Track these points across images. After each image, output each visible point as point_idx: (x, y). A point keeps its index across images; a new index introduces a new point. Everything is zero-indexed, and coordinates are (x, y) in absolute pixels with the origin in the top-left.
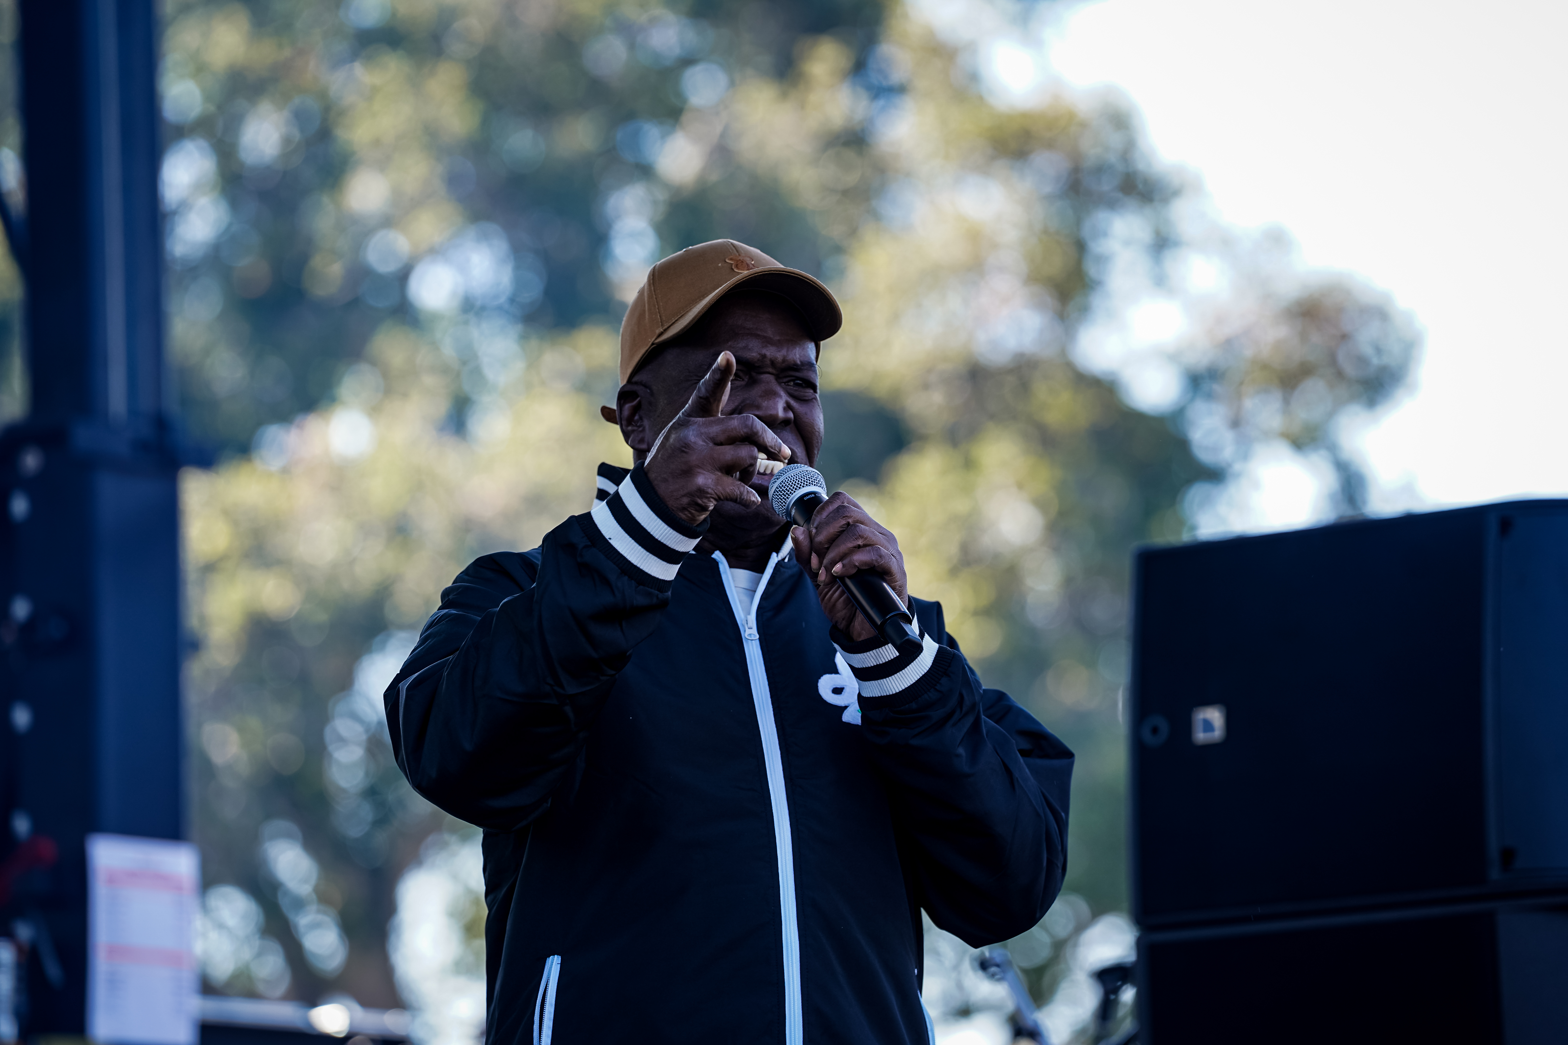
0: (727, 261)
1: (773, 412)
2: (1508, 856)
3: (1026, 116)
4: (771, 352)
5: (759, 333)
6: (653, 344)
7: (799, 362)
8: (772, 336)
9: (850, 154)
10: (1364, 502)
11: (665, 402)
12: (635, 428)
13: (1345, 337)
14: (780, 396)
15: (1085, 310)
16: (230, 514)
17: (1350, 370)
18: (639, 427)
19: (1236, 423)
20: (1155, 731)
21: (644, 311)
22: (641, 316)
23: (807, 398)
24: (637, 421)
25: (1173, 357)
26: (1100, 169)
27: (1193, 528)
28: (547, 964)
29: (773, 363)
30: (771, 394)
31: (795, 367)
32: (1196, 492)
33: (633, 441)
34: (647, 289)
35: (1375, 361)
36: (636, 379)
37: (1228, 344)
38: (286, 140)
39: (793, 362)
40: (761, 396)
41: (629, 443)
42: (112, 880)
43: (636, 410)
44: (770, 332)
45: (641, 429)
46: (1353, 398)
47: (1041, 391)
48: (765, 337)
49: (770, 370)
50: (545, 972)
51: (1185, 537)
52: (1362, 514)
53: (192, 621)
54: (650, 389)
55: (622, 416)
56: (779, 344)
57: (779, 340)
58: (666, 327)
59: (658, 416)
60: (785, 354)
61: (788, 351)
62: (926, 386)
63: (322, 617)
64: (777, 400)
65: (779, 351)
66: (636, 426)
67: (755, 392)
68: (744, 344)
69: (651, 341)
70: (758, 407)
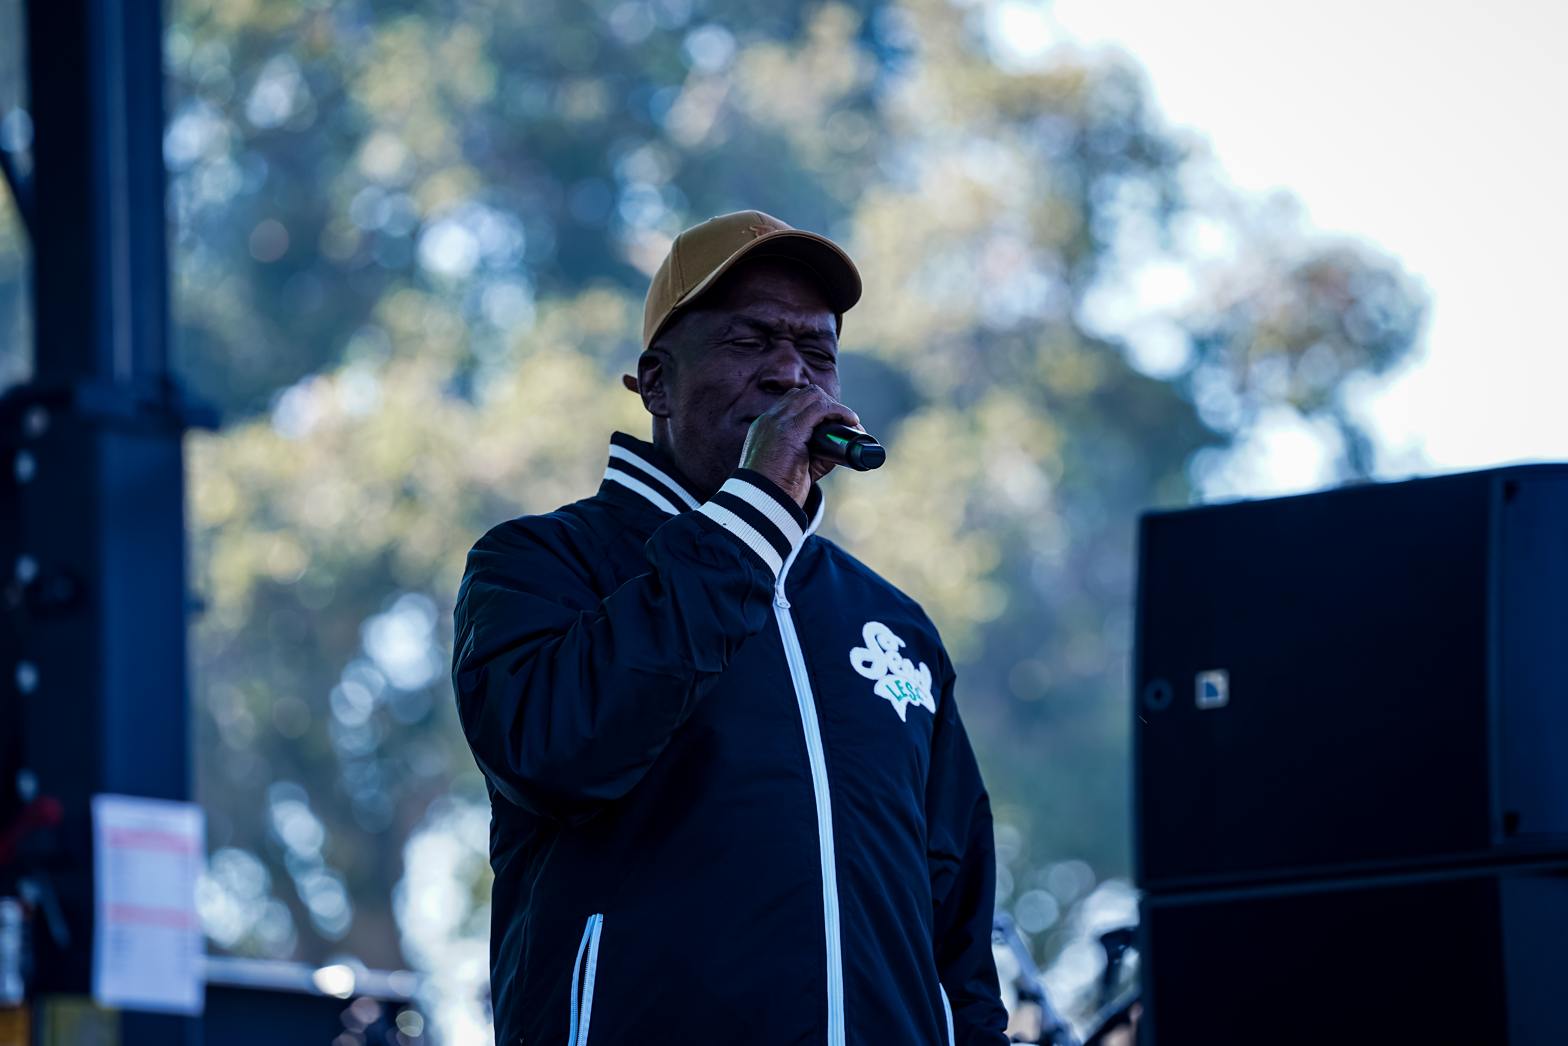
0: (750, 227)
1: (789, 378)
2: (1511, 821)
3: (1033, 79)
4: (789, 318)
5: (779, 298)
6: (674, 308)
7: (817, 329)
8: (791, 302)
9: (857, 118)
10: (1371, 467)
11: (684, 367)
12: (655, 394)
13: (1352, 302)
14: (797, 362)
15: (1091, 274)
16: (236, 477)
17: (1357, 335)
18: (659, 393)
19: (1242, 388)
20: (1158, 695)
21: (668, 277)
22: (665, 282)
23: (824, 368)
24: (657, 388)
25: (1179, 323)
26: (1107, 133)
27: (1200, 493)
28: (588, 923)
29: (791, 328)
30: (788, 360)
31: (813, 334)
32: (1203, 458)
33: (653, 406)
34: (672, 257)
35: (1383, 326)
36: (658, 344)
37: (1235, 309)
38: (296, 102)
39: (811, 329)
40: (778, 362)
41: (649, 408)
42: (118, 840)
43: (656, 376)
44: (789, 299)
45: (661, 395)
46: (1359, 364)
47: (1046, 354)
48: (784, 303)
49: (789, 336)
50: (586, 931)
51: (1191, 501)
52: (1368, 478)
53: (197, 583)
54: (670, 355)
55: (643, 382)
56: (798, 311)
57: (798, 307)
58: (687, 291)
59: (679, 381)
60: (804, 320)
61: (807, 318)
62: (932, 349)
63: (329, 580)
64: (794, 365)
65: (798, 317)
66: (656, 392)
67: (772, 357)
68: (763, 309)
69: (672, 305)
70: (776, 372)
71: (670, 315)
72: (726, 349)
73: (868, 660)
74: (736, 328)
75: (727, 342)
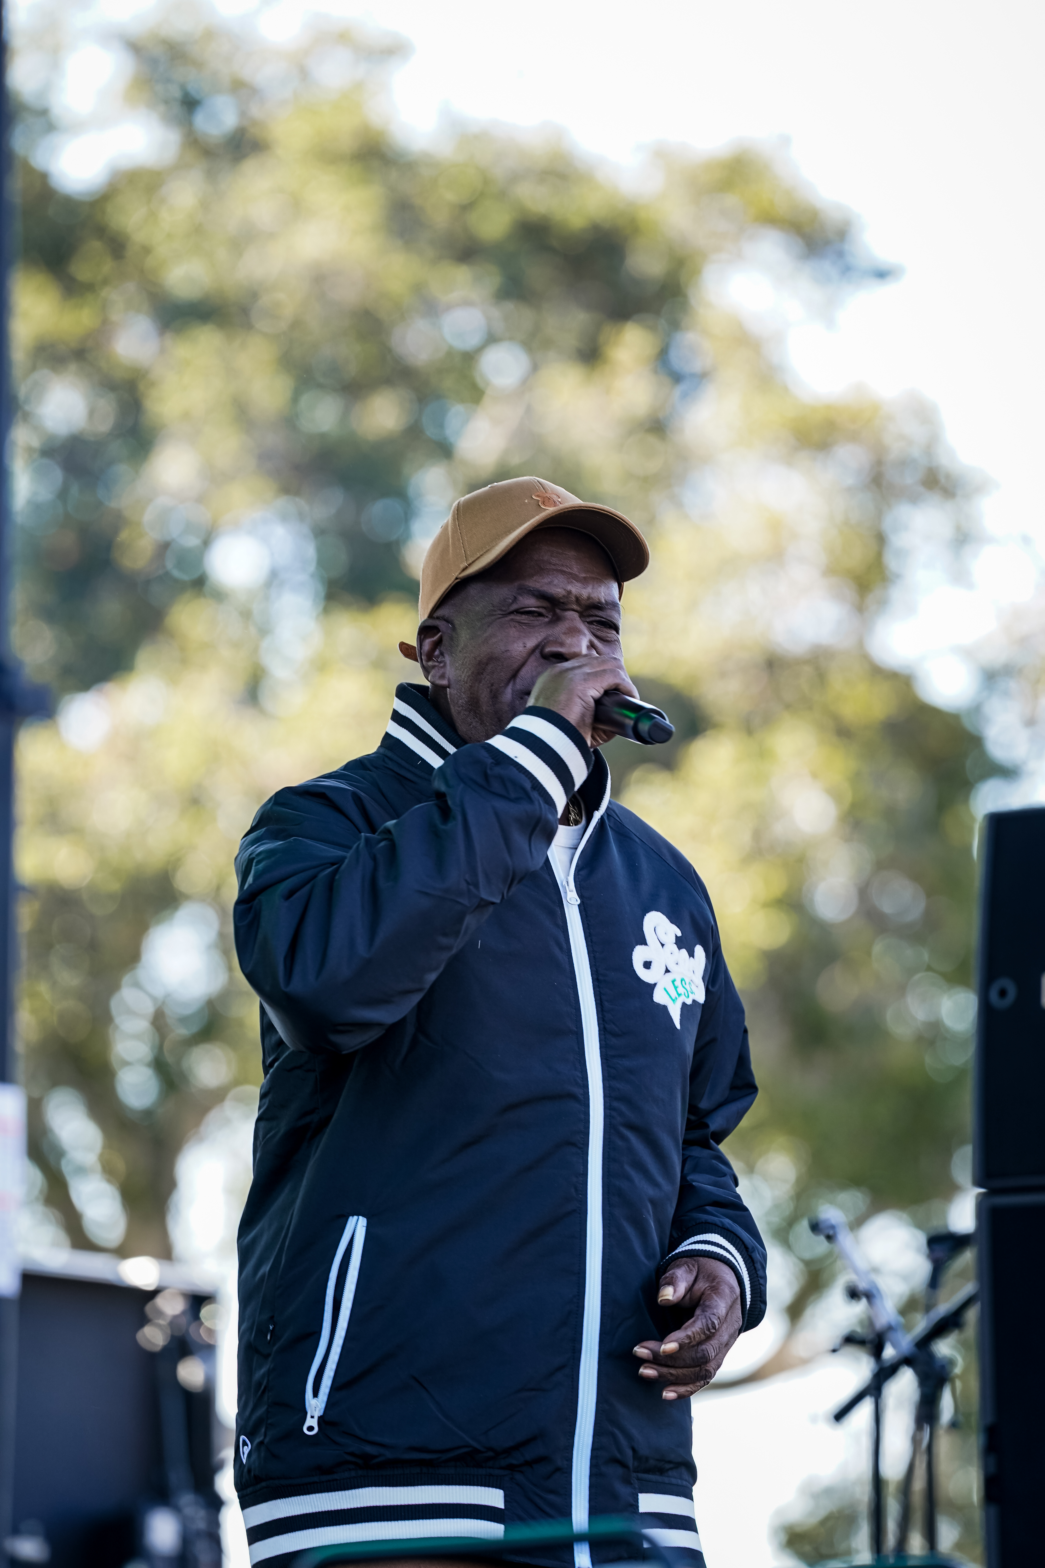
0: (534, 497)
1: (576, 650)
4: (575, 589)
5: (565, 569)
6: (457, 578)
7: (604, 601)
8: (577, 573)
9: (652, 439)
11: (468, 636)
12: (436, 664)
14: (584, 634)
15: (883, 603)
18: (440, 662)
19: (1031, 722)
20: (1003, 993)
21: (448, 546)
22: (445, 550)
23: (609, 639)
24: (438, 657)
26: (904, 463)
29: (578, 600)
30: (574, 631)
31: (599, 606)
32: (991, 785)
33: (433, 676)
34: (452, 523)
39: (597, 601)
40: (565, 633)
43: (438, 644)
44: (575, 570)
45: (442, 665)
47: (837, 682)
48: (570, 574)
49: (575, 607)
54: (452, 624)
55: (422, 651)
57: (585, 578)
58: (471, 561)
59: (460, 651)
60: (591, 591)
61: (593, 589)
62: (723, 675)
63: (115, 886)
64: (581, 636)
65: (585, 588)
66: (438, 661)
67: (559, 630)
68: (549, 580)
69: (455, 575)
70: (562, 644)
71: (452, 585)
72: (512, 620)
73: (648, 960)
74: (521, 598)
75: (512, 613)
